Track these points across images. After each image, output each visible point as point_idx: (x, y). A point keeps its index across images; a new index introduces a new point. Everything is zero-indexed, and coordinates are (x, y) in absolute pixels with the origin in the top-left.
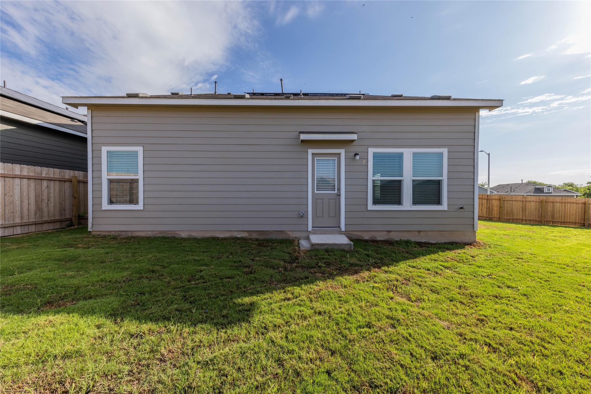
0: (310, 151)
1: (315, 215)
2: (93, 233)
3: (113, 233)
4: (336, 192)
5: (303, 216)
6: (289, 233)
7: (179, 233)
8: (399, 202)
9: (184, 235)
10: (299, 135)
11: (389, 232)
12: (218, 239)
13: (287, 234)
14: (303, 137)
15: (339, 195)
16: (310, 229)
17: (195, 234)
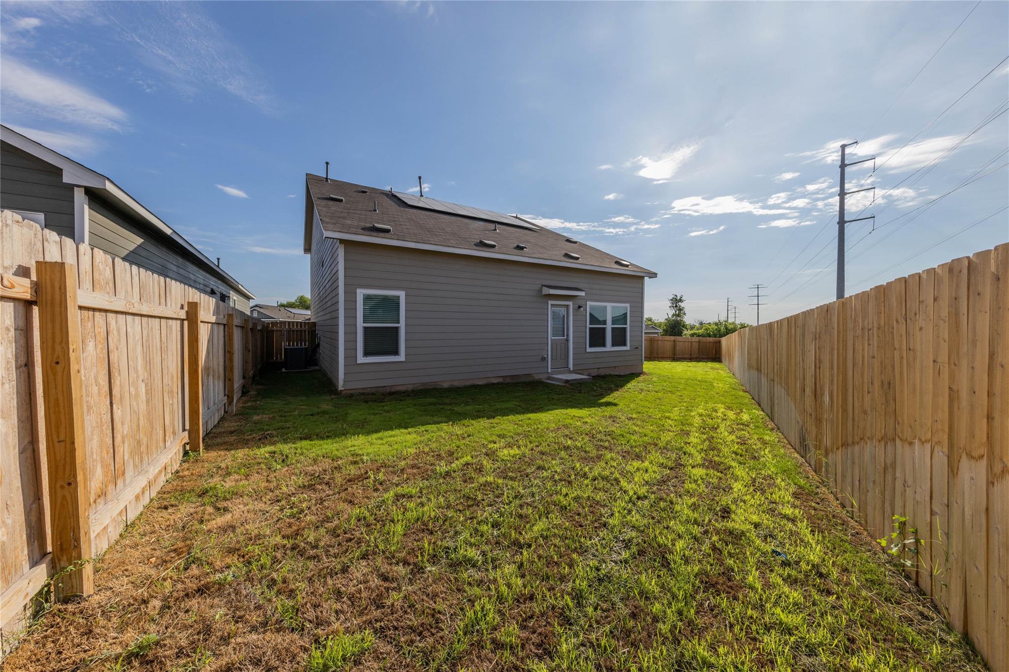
0: (550, 302)
1: (552, 359)
2: (344, 393)
3: (369, 389)
4: (565, 337)
5: (544, 359)
6: (534, 375)
7: (441, 384)
8: (604, 345)
9: (446, 385)
10: (542, 288)
11: (598, 368)
12: (493, 384)
13: (533, 376)
14: (546, 291)
15: (567, 340)
16: (550, 371)
17: (456, 384)
